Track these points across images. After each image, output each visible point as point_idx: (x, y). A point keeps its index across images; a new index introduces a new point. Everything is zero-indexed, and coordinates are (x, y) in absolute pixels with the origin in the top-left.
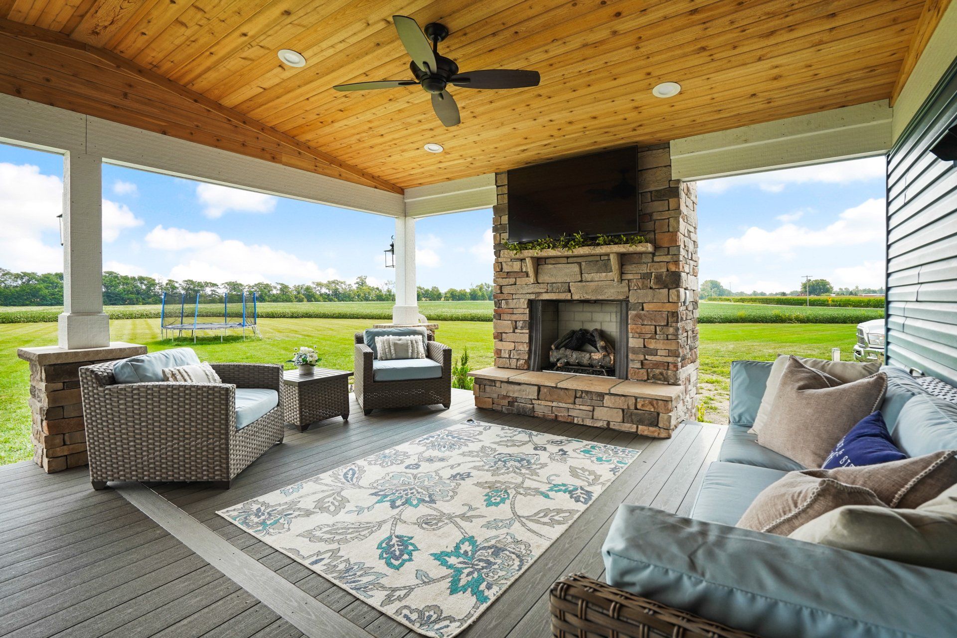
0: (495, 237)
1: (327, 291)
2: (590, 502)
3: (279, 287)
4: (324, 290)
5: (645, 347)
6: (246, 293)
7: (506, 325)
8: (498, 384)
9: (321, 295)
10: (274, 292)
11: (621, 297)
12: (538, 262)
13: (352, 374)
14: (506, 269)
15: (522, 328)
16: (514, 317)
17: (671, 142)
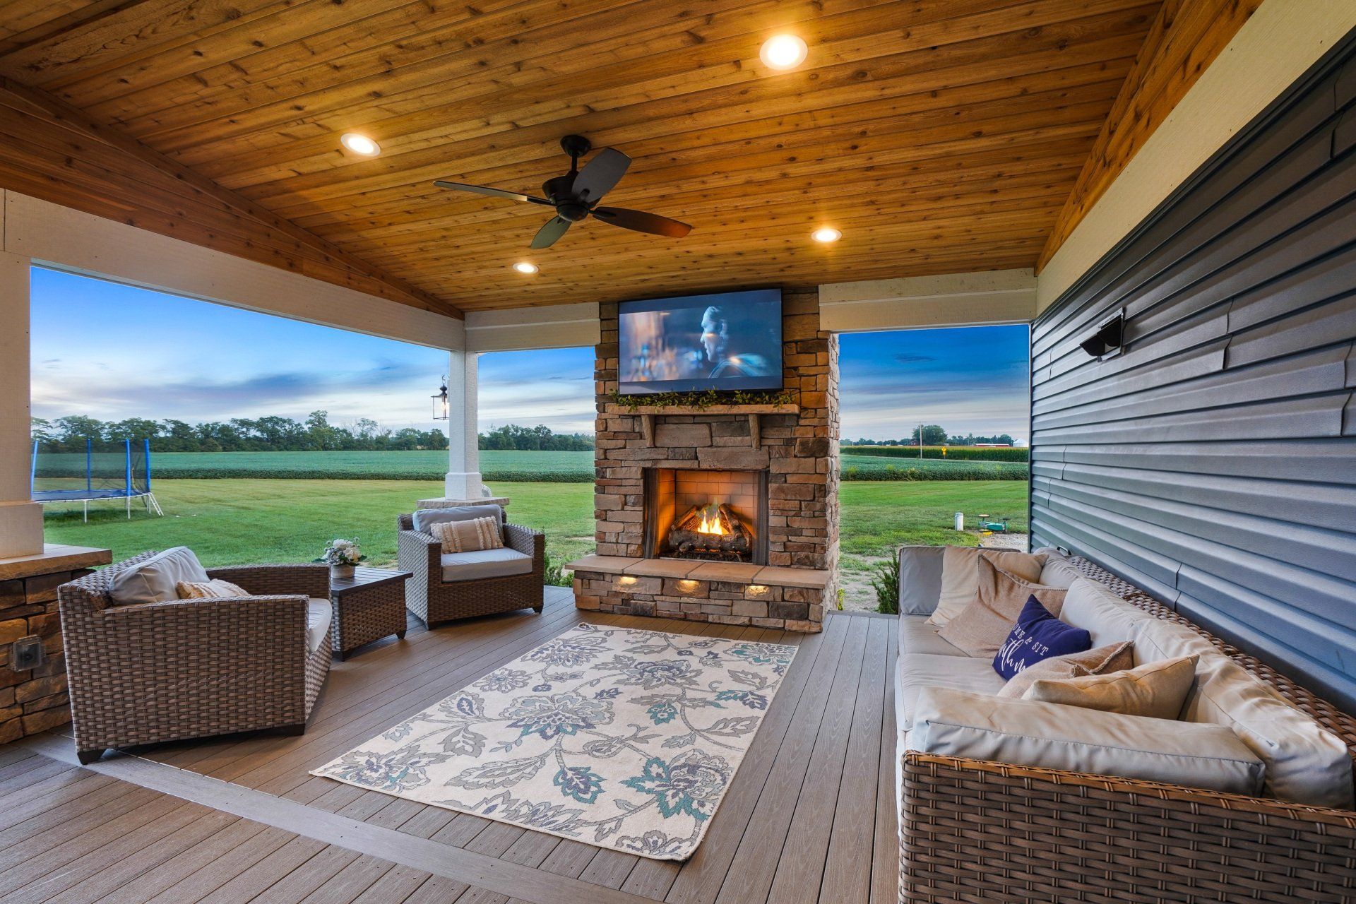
0: (597, 386)
1: (259, 434)
2: (767, 707)
3: (170, 426)
4: (253, 433)
5: (788, 526)
6: (105, 436)
7: (613, 499)
8: (608, 578)
9: (248, 439)
10: (162, 434)
11: (760, 467)
12: (656, 421)
13: (410, 575)
14: (613, 426)
15: (634, 505)
16: (624, 490)
17: (820, 287)
